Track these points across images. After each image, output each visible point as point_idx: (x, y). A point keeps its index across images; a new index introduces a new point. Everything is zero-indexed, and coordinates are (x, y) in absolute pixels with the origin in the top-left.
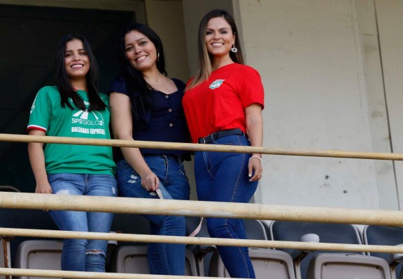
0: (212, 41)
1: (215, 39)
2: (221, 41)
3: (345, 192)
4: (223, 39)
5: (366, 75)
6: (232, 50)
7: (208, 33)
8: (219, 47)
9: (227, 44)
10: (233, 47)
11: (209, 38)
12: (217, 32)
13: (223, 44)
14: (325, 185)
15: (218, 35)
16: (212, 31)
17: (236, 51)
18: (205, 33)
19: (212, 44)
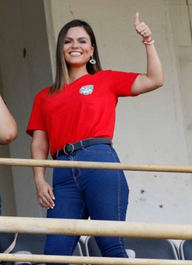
0: (70, 50)
1: (73, 48)
2: (79, 50)
3: (161, 207)
4: (81, 48)
5: (181, 88)
6: (91, 61)
7: (67, 42)
8: (77, 56)
9: (85, 54)
10: (91, 58)
11: (67, 47)
12: (76, 41)
13: (82, 53)
14: (141, 200)
15: (77, 44)
16: (71, 40)
17: (95, 62)
18: (64, 41)
19: (70, 53)
